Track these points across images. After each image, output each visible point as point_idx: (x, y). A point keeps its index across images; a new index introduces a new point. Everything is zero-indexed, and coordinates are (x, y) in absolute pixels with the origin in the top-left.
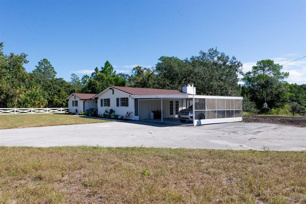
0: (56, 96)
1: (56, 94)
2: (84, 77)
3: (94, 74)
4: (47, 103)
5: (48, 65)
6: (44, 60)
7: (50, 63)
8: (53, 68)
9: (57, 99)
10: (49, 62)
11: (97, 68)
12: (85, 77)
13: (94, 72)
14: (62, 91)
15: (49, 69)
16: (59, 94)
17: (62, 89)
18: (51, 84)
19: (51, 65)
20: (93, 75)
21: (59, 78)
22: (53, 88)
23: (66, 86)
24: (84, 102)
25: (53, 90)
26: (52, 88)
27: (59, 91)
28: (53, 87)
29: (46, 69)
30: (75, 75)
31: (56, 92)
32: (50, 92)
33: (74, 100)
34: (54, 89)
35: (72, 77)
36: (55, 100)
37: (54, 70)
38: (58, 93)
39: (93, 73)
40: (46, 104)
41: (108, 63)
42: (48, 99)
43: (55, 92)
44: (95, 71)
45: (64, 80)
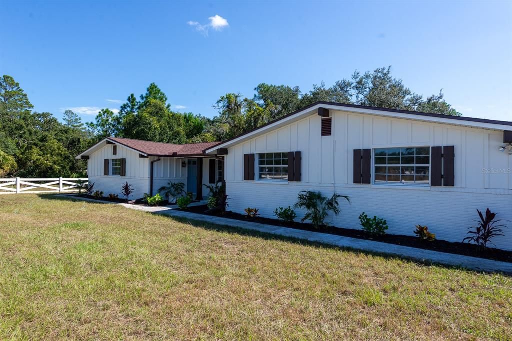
0: (35, 150)
1: (36, 145)
2: (102, 112)
3: (126, 108)
4: (16, 165)
5: (14, 89)
6: (6, 77)
7: (20, 86)
8: (25, 95)
9: (40, 155)
10: (17, 84)
11: (132, 95)
12: (105, 112)
13: (127, 104)
14: (50, 140)
15: (16, 98)
16: (44, 145)
17: (51, 135)
18: (22, 122)
19: (20, 90)
20: (126, 110)
21: (41, 113)
22: (27, 132)
23: (58, 129)
24: (152, 164)
25: (27, 136)
26: (25, 133)
27: (43, 139)
28: (29, 131)
29: (11, 97)
30: (73, 113)
31: (36, 141)
32: (21, 142)
33: (111, 157)
34: (30, 134)
35: (67, 118)
36: (35, 157)
37: (27, 100)
38: (39, 143)
39: (124, 105)
40: (12, 166)
41: (156, 87)
42: (15, 155)
43: (33, 140)
44: (128, 102)
45: (53, 118)
